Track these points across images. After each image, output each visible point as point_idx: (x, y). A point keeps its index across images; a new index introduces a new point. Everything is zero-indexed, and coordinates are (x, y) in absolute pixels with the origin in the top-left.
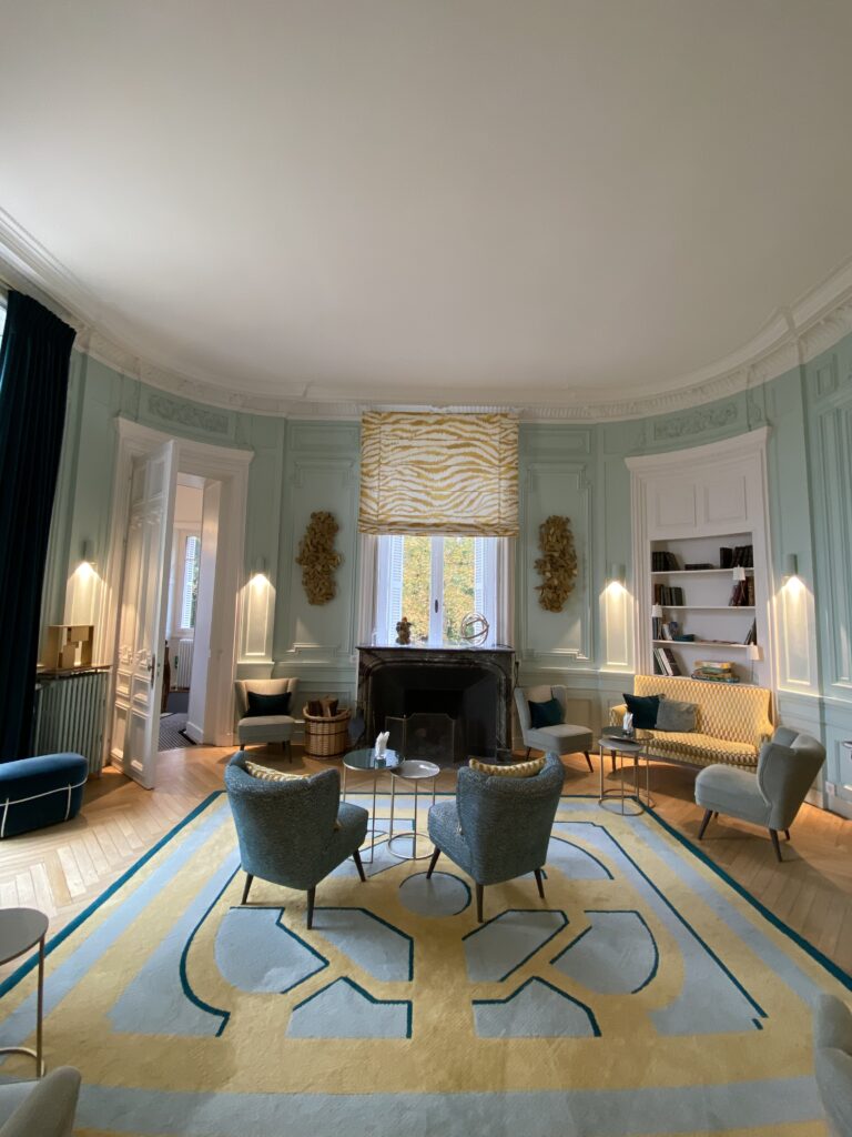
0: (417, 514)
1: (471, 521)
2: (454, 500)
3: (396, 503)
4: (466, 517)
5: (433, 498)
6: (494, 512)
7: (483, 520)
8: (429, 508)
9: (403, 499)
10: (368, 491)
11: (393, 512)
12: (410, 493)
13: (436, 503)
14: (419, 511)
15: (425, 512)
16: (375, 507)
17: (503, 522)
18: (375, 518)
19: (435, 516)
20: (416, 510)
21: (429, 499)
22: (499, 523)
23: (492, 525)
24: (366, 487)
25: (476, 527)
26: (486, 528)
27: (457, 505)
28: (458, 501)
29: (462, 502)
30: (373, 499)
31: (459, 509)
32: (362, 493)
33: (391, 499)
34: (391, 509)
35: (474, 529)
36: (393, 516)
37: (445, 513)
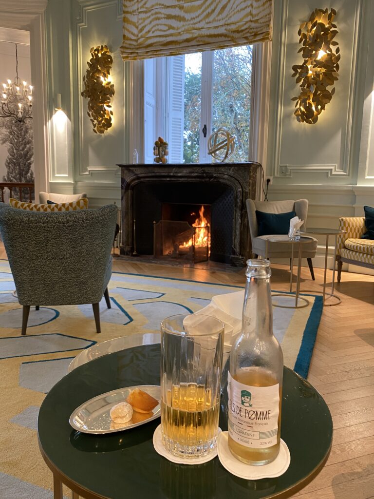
0: (171, 31)
1: (222, 30)
2: (206, 9)
3: (153, 23)
4: (217, 27)
5: (186, 12)
6: (247, 16)
7: (233, 27)
8: (182, 23)
9: (158, 19)
10: (128, 16)
11: (150, 34)
12: (164, 11)
13: (188, 16)
14: (173, 28)
15: (178, 29)
16: (135, 31)
17: (253, 25)
18: (135, 43)
19: (187, 31)
20: (170, 27)
21: (182, 14)
22: (249, 28)
23: (242, 31)
24: (128, 12)
25: (225, 36)
26: (236, 35)
27: (209, 15)
28: (209, 10)
29: (213, 11)
30: (134, 24)
31: (211, 19)
32: (125, 20)
33: (147, 21)
34: (149, 31)
35: (223, 39)
36: (150, 37)
37: (197, 26)
